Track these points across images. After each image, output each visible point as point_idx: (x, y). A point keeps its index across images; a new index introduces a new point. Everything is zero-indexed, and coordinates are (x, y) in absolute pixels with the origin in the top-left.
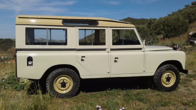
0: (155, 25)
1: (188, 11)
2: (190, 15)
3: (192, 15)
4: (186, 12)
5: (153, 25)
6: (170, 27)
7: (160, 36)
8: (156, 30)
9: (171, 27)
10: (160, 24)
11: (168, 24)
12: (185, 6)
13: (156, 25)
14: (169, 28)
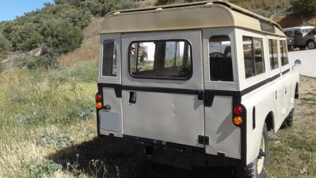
0: (20, 34)
1: (71, 14)
2: (76, 20)
3: (78, 20)
4: (68, 14)
5: (17, 33)
6: (57, 38)
7: (35, 53)
8: (24, 43)
9: (59, 38)
10: (28, 32)
11: (52, 33)
12: (45, 4)
13: (23, 34)
14: (55, 40)
